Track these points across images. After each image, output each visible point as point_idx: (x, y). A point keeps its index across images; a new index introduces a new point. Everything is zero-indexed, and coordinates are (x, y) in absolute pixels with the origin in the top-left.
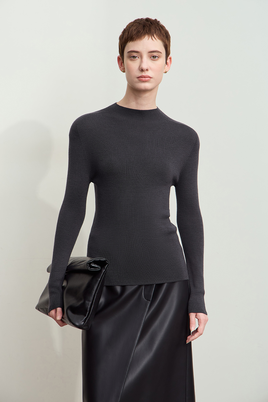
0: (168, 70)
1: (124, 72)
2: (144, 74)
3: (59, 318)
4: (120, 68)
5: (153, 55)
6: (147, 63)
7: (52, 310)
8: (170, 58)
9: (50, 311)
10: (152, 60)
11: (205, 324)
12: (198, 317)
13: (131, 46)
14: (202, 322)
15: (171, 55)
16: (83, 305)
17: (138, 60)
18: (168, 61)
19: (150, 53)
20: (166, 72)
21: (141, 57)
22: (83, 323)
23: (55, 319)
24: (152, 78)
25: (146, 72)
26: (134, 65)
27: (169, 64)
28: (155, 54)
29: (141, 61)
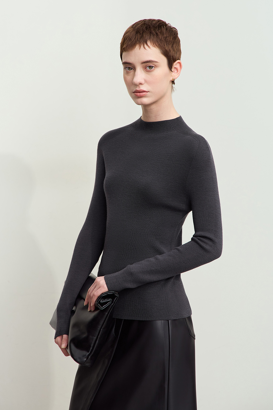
0: (176, 77)
3: (64, 346)
7: (58, 336)
9: (56, 337)
16: (87, 339)
19: (144, 64)
22: (85, 359)
23: (60, 347)
24: (148, 92)
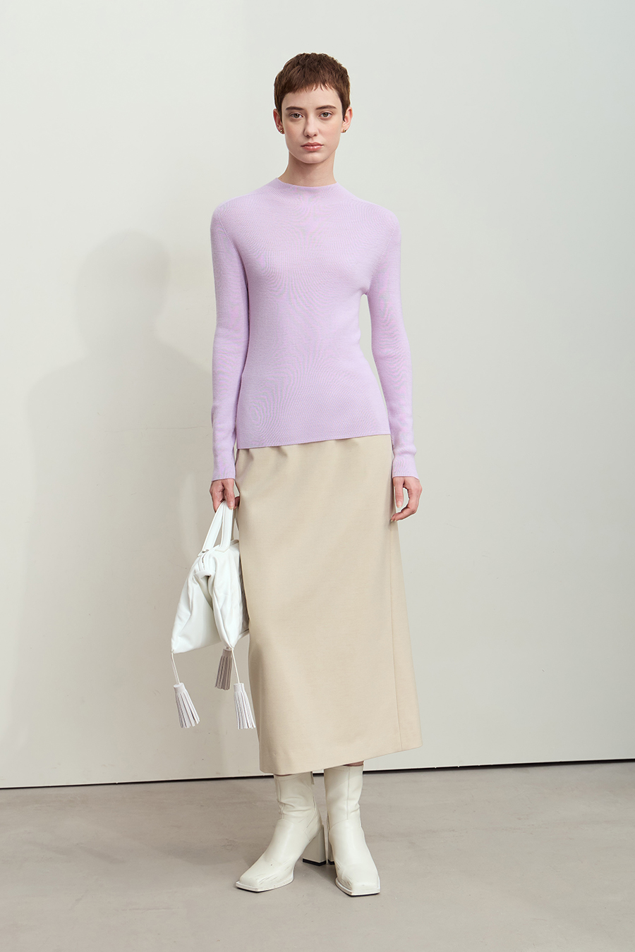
1: (283, 133)
2: (310, 141)
4: (278, 126)
5: (324, 112)
6: (314, 124)
8: (350, 110)
10: (322, 119)
11: (418, 496)
12: (406, 486)
13: (292, 100)
14: (414, 493)
15: (351, 106)
17: (302, 120)
18: (347, 114)
20: (344, 131)
21: (306, 116)
25: (314, 138)
26: (297, 127)
27: (349, 118)
28: (326, 111)
29: (307, 123)
